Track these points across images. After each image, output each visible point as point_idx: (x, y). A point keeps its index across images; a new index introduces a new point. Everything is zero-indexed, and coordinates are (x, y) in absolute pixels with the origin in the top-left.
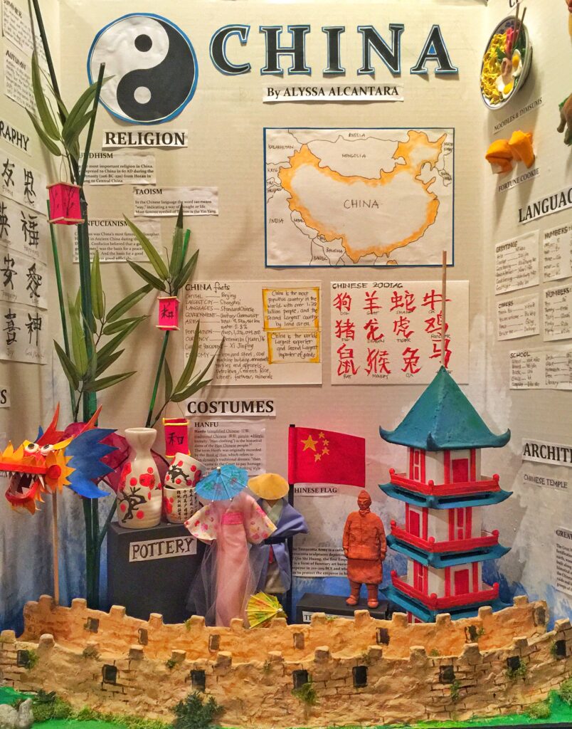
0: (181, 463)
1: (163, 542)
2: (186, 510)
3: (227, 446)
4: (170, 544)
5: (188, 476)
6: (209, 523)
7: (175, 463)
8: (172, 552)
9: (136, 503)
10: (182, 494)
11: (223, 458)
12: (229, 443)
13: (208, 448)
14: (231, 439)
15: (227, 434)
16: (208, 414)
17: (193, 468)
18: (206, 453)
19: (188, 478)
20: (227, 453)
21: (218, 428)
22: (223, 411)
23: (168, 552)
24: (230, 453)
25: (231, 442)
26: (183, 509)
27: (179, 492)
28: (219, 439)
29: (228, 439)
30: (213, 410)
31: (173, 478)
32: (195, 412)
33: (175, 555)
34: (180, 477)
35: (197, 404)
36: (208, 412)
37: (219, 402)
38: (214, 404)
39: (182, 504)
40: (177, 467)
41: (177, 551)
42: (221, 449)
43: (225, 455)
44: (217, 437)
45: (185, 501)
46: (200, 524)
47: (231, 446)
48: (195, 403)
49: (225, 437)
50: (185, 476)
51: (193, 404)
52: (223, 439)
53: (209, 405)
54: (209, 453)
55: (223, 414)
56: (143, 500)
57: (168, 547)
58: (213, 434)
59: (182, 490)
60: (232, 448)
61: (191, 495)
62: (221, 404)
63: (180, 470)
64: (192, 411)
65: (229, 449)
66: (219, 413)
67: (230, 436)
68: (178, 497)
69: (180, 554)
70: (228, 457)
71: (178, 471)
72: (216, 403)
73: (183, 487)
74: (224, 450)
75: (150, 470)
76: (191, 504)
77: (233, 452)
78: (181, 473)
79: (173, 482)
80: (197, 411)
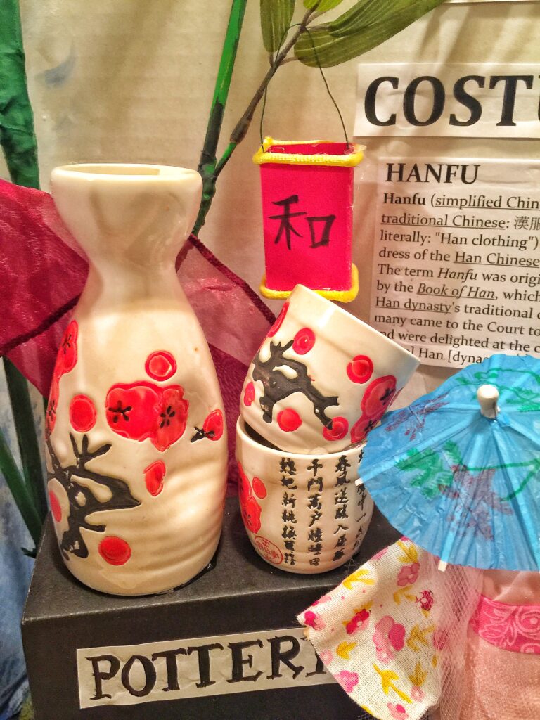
0: (305, 340)
1: (219, 646)
2: (316, 534)
3: (502, 262)
4: (245, 653)
5: (334, 401)
6: (410, 616)
7: (284, 334)
8: (254, 678)
9: (94, 504)
10: (302, 476)
11: (482, 304)
12: (514, 252)
13: (427, 264)
14: (522, 234)
15: (511, 216)
16: (443, 128)
17: (361, 368)
18: (416, 281)
19: (330, 411)
20: (498, 288)
21: (477, 189)
22: (507, 119)
23: (237, 676)
24: (510, 287)
25: (522, 245)
26: (302, 530)
27: (288, 464)
28: (471, 234)
29: (511, 232)
30: (463, 112)
31: (269, 400)
32: (392, 120)
33: (263, 684)
34: (298, 401)
35: (403, 86)
36: (444, 120)
37: (495, 80)
38: (471, 89)
39: (302, 510)
40: (290, 353)
41: (275, 673)
42: (477, 269)
43: (491, 295)
44: (468, 223)
45: (315, 502)
46: (372, 621)
47: (519, 262)
48: (394, 81)
49: (499, 225)
50: (321, 402)
51: (387, 85)
52: (489, 234)
53: (449, 90)
54: (429, 283)
55: (506, 131)
56: (122, 496)
57: (237, 662)
58: (452, 212)
59: (302, 456)
60: (521, 271)
61: (341, 481)
62: (501, 85)
63: (301, 368)
64: (382, 115)
65: (508, 271)
66: (488, 126)
67: (522, 222)
68: (286, 482)
69: (286, 680)
70: (501, 303)
71: (290, 372)
72: (481, 80)
73: (310, 443)
74: (486, 277)
75: (161, 362)
76: (340, 514)
77: (523, 287)
78: (304, 382)
79: (268, 417)
80: (401, 117)
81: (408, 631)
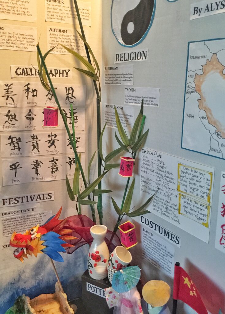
1: (101, 289)
13: (148, 245)
14: (158, 247)
22: (155, 230)
36: (149, 226)
42: (154, 250)
44: (152, 242)
46: (112, 294)
48: (144, 218)
49: (155, 244)
54: (149, 248)
58: (151, 239)
65: (157, 252)
75: (97, 252)
81: (116, 297)
